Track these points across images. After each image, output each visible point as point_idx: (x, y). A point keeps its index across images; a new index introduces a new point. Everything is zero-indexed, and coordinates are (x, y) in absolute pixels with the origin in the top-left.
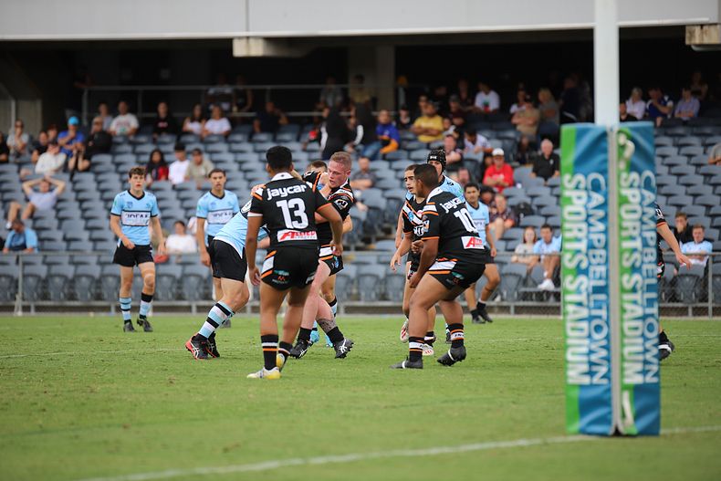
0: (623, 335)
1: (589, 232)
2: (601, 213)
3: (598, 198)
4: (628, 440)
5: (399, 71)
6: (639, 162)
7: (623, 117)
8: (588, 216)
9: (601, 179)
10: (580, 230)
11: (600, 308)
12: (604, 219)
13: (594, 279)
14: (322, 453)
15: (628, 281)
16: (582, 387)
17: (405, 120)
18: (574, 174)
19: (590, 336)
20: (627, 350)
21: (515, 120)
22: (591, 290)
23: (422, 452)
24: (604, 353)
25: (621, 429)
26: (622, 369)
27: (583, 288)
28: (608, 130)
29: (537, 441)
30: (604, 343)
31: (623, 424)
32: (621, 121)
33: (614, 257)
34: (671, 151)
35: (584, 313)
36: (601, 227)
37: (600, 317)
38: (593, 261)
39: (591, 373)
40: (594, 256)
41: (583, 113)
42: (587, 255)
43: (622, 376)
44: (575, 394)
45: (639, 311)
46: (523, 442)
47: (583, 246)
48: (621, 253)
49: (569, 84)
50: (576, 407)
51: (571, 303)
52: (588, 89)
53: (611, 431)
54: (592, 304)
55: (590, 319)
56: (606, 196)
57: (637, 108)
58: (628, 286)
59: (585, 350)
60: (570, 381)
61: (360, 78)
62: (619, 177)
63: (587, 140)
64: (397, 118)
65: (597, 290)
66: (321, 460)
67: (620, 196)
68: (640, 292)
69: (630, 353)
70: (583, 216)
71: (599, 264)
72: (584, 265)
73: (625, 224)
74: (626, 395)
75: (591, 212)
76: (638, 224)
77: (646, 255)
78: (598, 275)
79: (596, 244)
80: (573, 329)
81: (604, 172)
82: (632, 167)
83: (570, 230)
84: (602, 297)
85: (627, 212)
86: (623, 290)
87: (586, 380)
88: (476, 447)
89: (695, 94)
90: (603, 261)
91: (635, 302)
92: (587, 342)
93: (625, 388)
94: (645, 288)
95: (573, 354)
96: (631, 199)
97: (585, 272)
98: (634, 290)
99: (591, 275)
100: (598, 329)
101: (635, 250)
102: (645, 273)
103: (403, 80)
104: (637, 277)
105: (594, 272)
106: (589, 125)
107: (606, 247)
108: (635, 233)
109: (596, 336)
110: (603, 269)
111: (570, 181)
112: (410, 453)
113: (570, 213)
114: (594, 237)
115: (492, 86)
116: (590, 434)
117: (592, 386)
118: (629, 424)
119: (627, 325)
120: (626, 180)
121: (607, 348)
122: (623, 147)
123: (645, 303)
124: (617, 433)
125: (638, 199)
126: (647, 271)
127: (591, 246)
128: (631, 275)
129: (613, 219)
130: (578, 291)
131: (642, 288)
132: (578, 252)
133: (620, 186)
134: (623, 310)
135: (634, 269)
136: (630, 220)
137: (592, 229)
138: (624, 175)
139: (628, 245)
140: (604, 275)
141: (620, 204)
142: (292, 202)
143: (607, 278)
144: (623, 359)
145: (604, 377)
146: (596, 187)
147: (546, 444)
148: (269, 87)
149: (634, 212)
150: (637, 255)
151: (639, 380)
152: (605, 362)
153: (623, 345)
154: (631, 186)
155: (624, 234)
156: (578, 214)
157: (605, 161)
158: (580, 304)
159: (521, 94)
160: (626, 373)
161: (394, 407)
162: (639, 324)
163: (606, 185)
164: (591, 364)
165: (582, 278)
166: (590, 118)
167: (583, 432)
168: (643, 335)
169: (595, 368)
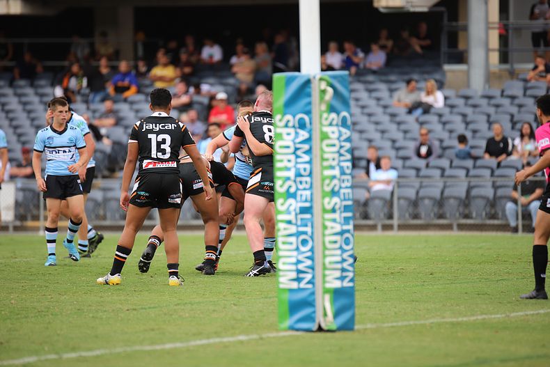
0: (325, 248)
1: (297, 163)
2: (306, 147)
3: (304, 135)
4: (329, 335)
5: (137, 28)
6: (338, 105)
7: (324, 67)
8: (297, 149)
9: (306, 118)
10: (289, 161)
11: (306, 226)
12: (308, 152)
13: (302, 201)
14: (74, 349)
15: (329, 203)
16: (291, 290)
17: (143, 69)
18: (284, 114)
19: (297, 249)
20: (328, 260)
21: (235, 69)
22: (298, 211)
23: (158, 347)
24: (309, 263)
25: (323, 326)
26: (324, 276)
27: (292, 208)
28: (311, 78)
29: (255, 336)
30: (309, 254)
31: (325, 320)
32: (322, 70)
33: (317, 184)
34: (363, 95)
35: (293, 229)
36: (306, 158)
37: (305, 233)
38: (301, 187)
39: (298, 280)
40: (301, 182)
41: (291, 63)
42: (295, 181)
43: (324, 282)
44: (286, 297)
45: (338, 228)
46: (242, 338)
47: (291, 174)
48: (323, 180)
49: (279, 39)
50: (286, 308)
51: (282, 221)
52: (294, 44)
53: (315, 327)
54: (299, 223)
55: (298, 234)
56: (310, 132)
57: (335, 59)
58: (329, 207)
59: (294, 260)
60: (281, 286)
61: (104, 34)
62: (321, 117)
63: (294, 86)
64: (136, 67)
65: (304, 210)
66: (73, 355)
67: (322, 133)
68: (338, 212)
69: (330, 263)
70: (292, 150)
71: (305, 189)
72: (292, 190)
73: (326, 156)
74: (327, 297)
75: (298, 146)
76: (336, 156)
77: (343, 181)
78: (304, 198)
79: (303, 172)
80: (284, 243)
81: (308, 113)
82: (332, 109)
83: (282, 161)
84: (308, 216)
85: (327, 146)
86: (325, 211)
87: (295, 285)
88: (204, 342)
89: (383, 47)
90: (308, 186)
91: (334, 220)
92: (295, 253)
93: (326, 291)
94: (342, 209)
95: (284, 263)
96: (331, 135)
97: (294, 196)
98: (334, 211)
99: (298, 198)
100: (304, 242)
101: (334, 177)
102: (342, 197)
103: (141, 36)
104: (336, 200)
105: (301, 195)
106: (296, 74)
107: (310, 175)
108: (334, 163)
109: (303, 249)
110: (308, 193)
111: (280, 120)
112: (148, 348)
113: (281, 147)
114: (301, 166)
115: (215, 41)
116: (297, 330)
117: (300, 290)
118: (329, 322)
119: (328, 239)
120: (326, 119)
121: (311, 258)
122: (324, 92)
123: (343, 221)
124: (320, 329)
125: (336, 135)
126: (344, 194)
127: (298, 175)
128: (331, 199)
129: (316, 151)
130: (288, 212)
131: (340, 208)
132: (288, 179)
133: (321, 124)
134: (325, 227)
135: (334, 193)
136: (330, 153)
137: (299, 160)
138: (325, 115)
139: (328, 173)
140: (309, 198)
141: (322, 140)
142: (161, 137)
143: (312, 200)
144: (325, 268)
145: (309, 282)
146: (302, 125)
147: (261, 339)
148: (26, 41)
149: (334, 145)
150: (336, 182)
151: (337, 284)
152: (310, 271)
153: (325, 256)
154: (331, 124)
155: (325, 164)
156: (288, 147)
157: (310, 103)
158: (289, 222)
159: (240, 48)
160: (328, 279)
161: (135, 310)
162: (337, 238)
163: (311, 124)
164: (299, 272)
165: (291, 201)
166: (297, 68)
167: (292, 328)
168: (341, 248)
169: (301, 275)
